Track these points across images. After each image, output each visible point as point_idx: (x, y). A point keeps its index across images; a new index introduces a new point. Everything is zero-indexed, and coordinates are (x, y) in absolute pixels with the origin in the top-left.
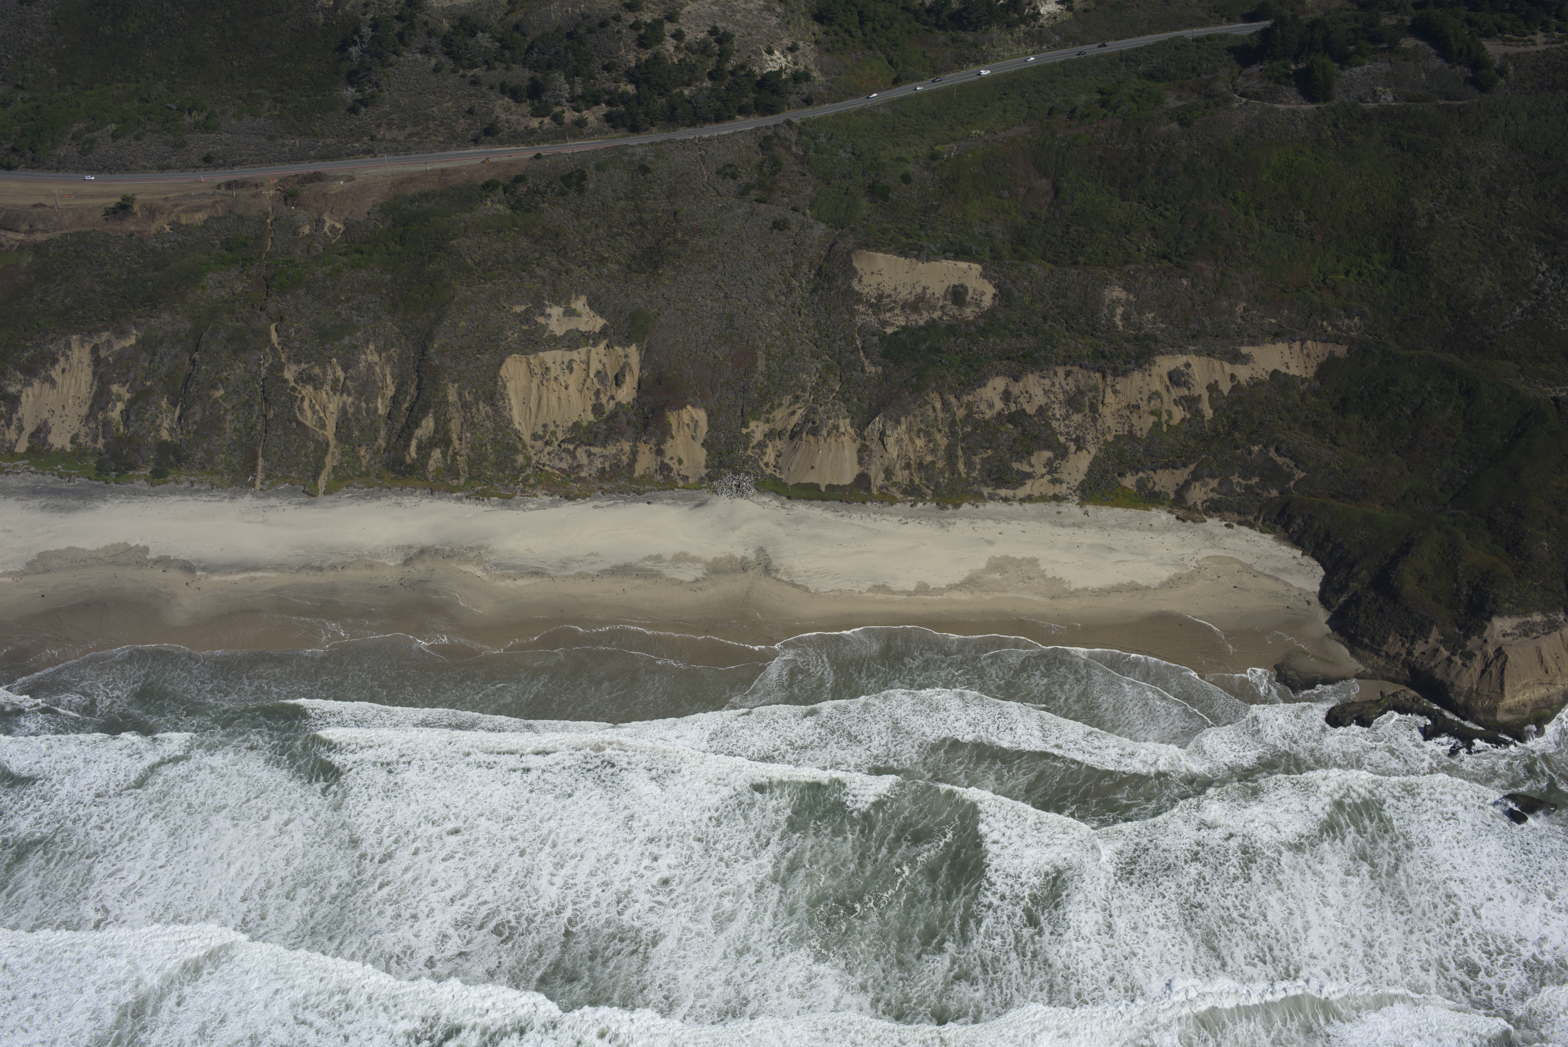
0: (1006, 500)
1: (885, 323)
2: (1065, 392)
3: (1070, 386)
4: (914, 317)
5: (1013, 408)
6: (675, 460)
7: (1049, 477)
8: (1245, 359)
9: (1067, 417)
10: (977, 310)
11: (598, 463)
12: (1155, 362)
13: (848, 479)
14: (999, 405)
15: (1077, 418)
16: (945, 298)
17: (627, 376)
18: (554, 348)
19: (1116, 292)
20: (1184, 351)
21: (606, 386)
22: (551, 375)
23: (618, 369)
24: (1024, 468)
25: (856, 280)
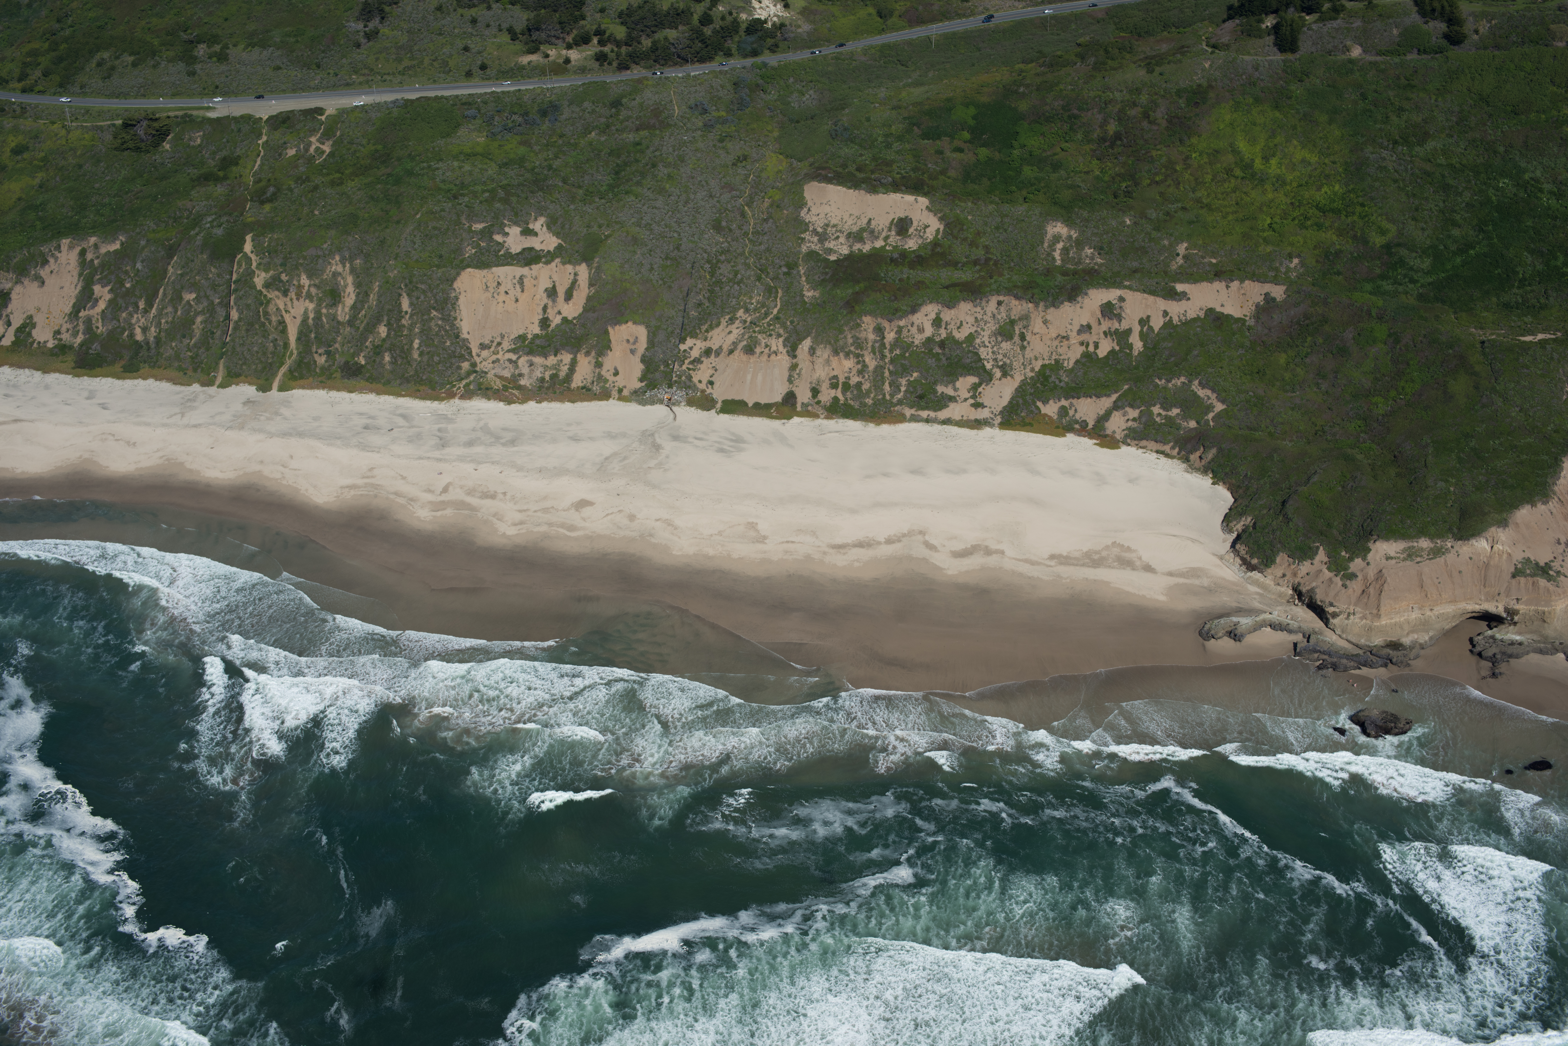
0: (927, 421)
1: (829, 251)
2: (996, 321)
3: (1002, 315)
4: (858, 245)
5: (943, 334)
6: (612, 373)
8: (1180, 296)
9: (996, 344)
10: (920, 242)
11: (538, 373)
12: (1087, 295)
13: (776, 397)
14: (929, 331)
15: (1006, 346)
16: (890, 230)
17: (575, 293)
18: (508, 264)
19: (1058, 228)
20: (1120, 286)
21: (554, 301)
22: (502, 289)
23: (567, 284)
24: (950, 391)
25: (806, 210)
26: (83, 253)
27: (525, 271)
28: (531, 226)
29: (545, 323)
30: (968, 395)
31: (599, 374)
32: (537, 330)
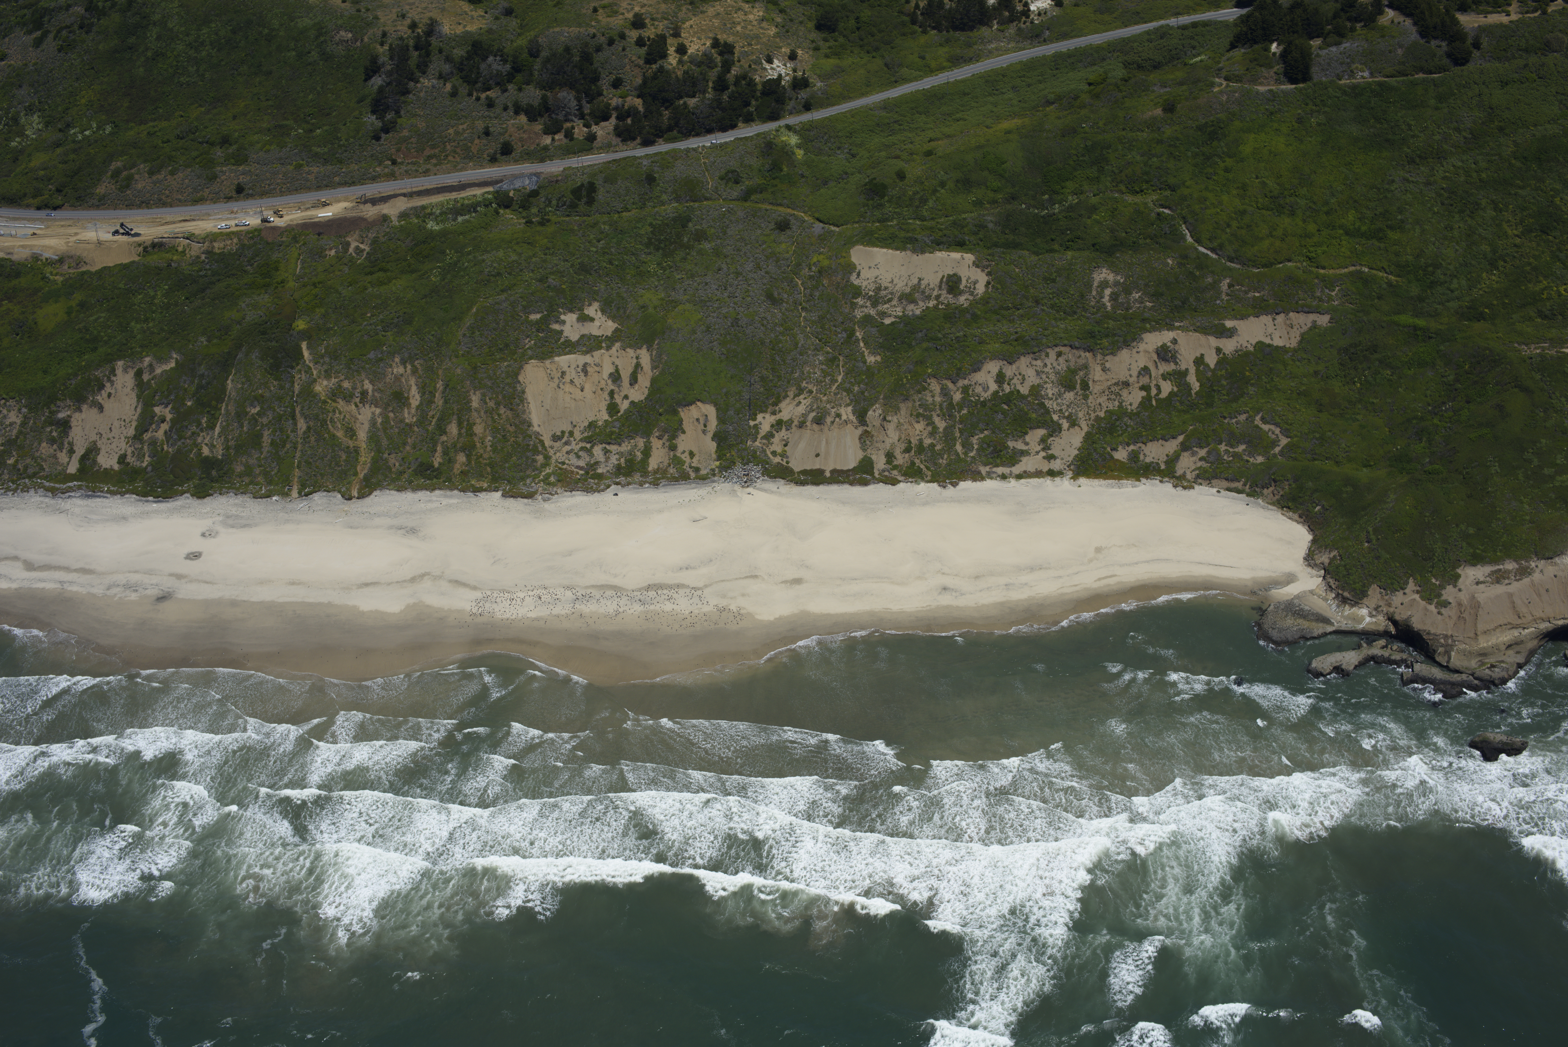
0: (1004, 477)
1: (883, 314)
2: (1057, 373)
3: (1062, 366)
4: (911, 307)
5: (1007, 389)
6: (687, 454)
7: (1043, 454)
8: (1230, 333)
9: (1060, 395)
10: (971, 298)
11: (614, 460)
12: (1142, 339)
13: (851, 464)
14: (993, 387)
15: (1069, 396)
16: (940, 288)
17: (639, 376)
18: (570, 353)
19: (1103, 274)
20: (1171, 328)
21: (619, 386)
22: (567, 378)
23: (630, 370)
24: (1020, 446)
25: (854, 275)
26: (139, 374)
27: (588, 359)
28: (586, 312)
29: (612, 408)
30: (1039, 448)
31: (675, 456)
32: (606, 417)
